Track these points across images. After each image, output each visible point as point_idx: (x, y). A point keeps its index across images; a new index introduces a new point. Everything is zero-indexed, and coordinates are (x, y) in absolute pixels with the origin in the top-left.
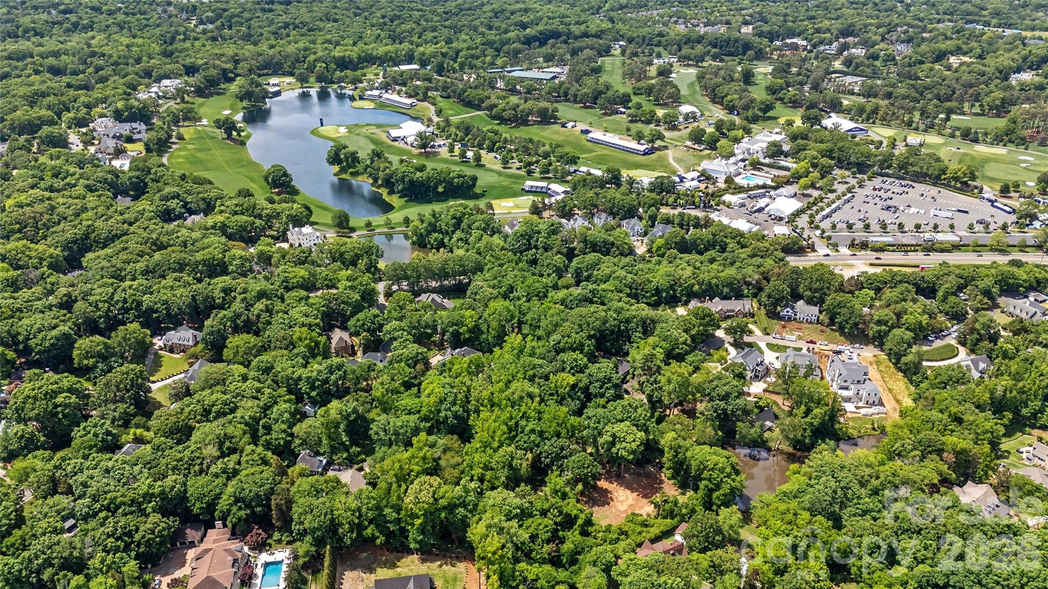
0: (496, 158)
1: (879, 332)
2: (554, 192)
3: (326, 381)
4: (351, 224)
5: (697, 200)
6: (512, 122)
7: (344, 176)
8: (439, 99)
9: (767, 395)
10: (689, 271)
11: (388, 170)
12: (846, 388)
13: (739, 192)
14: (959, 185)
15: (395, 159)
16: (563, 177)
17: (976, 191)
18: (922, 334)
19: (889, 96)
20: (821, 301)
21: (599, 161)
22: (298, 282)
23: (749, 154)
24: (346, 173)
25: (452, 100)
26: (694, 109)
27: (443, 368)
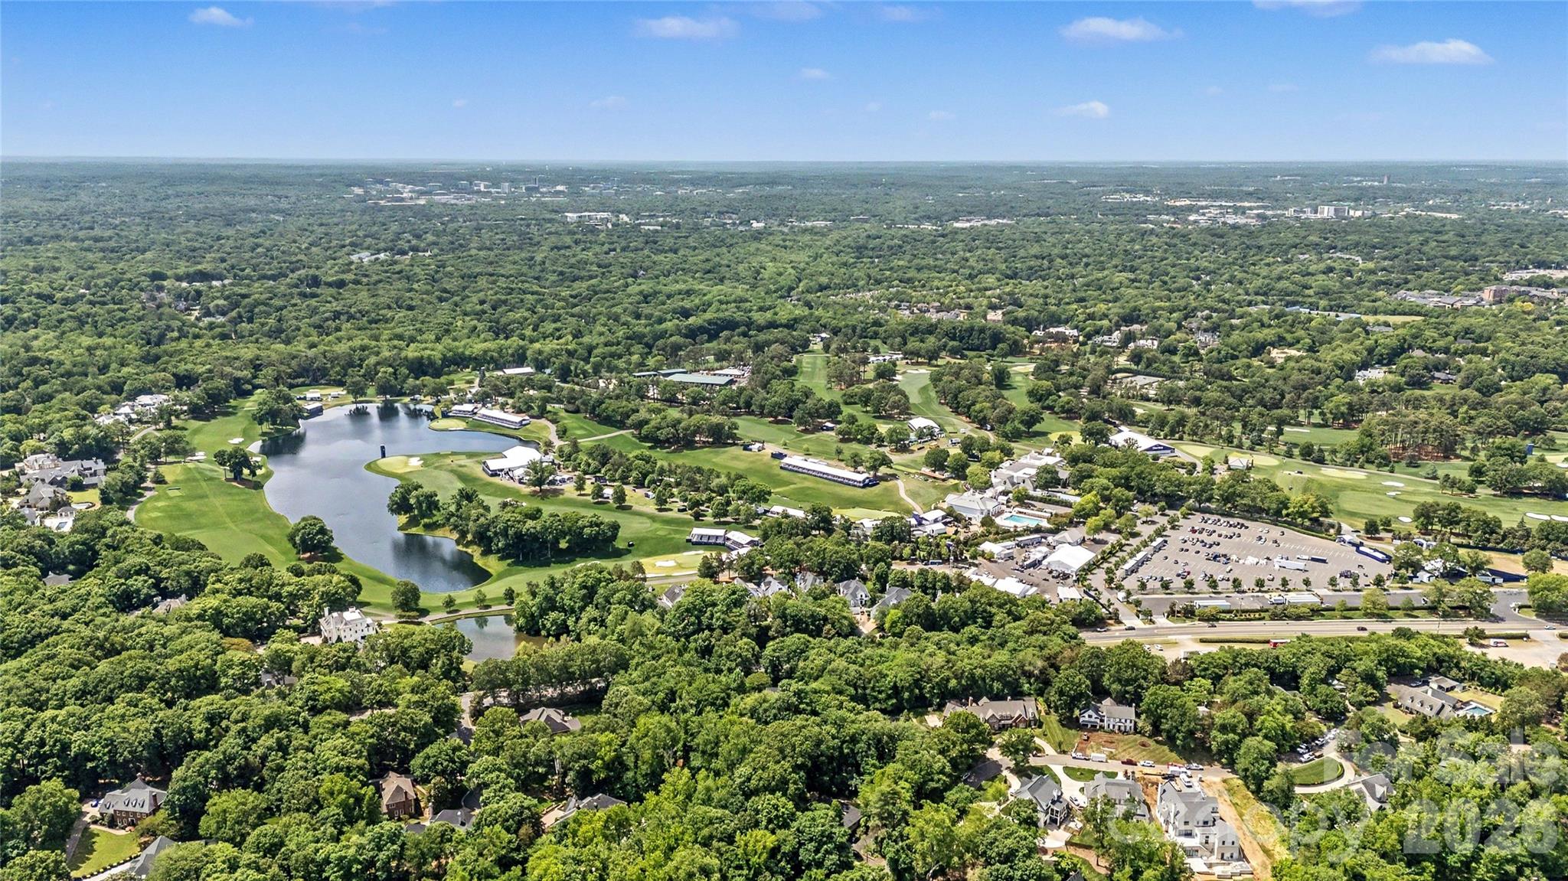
0: (647, 496)
1: (1226, 743)
2: (735, 543)
3: (372, 863)
4: (423, 603)
5: (944, 550)
6: (671, 444)
7: (413, 530)
8: (563, 414)
9: (1072, 850)
10: (940, 658)
11: (482, 520)
12: (1189, 834)
13: (1003, 539)
14: (1307, 523)
15: (493, 503)
16: (748, 521)
17: (1332, 531)
18: (1288, 745)
19: (1196, 402)
20: (1136, 699)
21: (799, 496)
22: (333, 698)
23: (1013, 484)
24: (417, 525)
25: (582, 415)
26: (932, 423)
27: (564, 832)
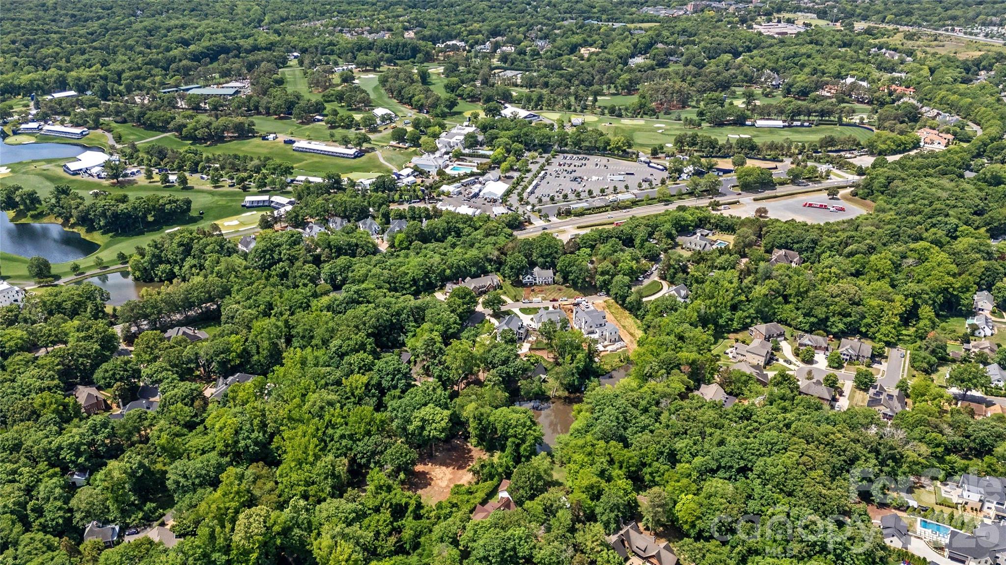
0: (202, 178)
1: (604, 281)
2: (277, 203)
3: (92, 443)
4: (54, 271)
5: (420, 193)
6: (206, 140)
7: (23, 221)
8: (114, 125)
9: (533, 353)
11: (81, 207)
12: (593, 333)
13: (454, 182)
14: (621, 153)
15: (88, 195)
16: (282, 188)
17: (634, 156)
18: (635, 276)
19: (546, 85)
20: (553, 265)
21: (313, 169)
22: (16, 344)
23: (451, 147)
24: (25, 216)
25: (130, 124)
26: (389, 112)
